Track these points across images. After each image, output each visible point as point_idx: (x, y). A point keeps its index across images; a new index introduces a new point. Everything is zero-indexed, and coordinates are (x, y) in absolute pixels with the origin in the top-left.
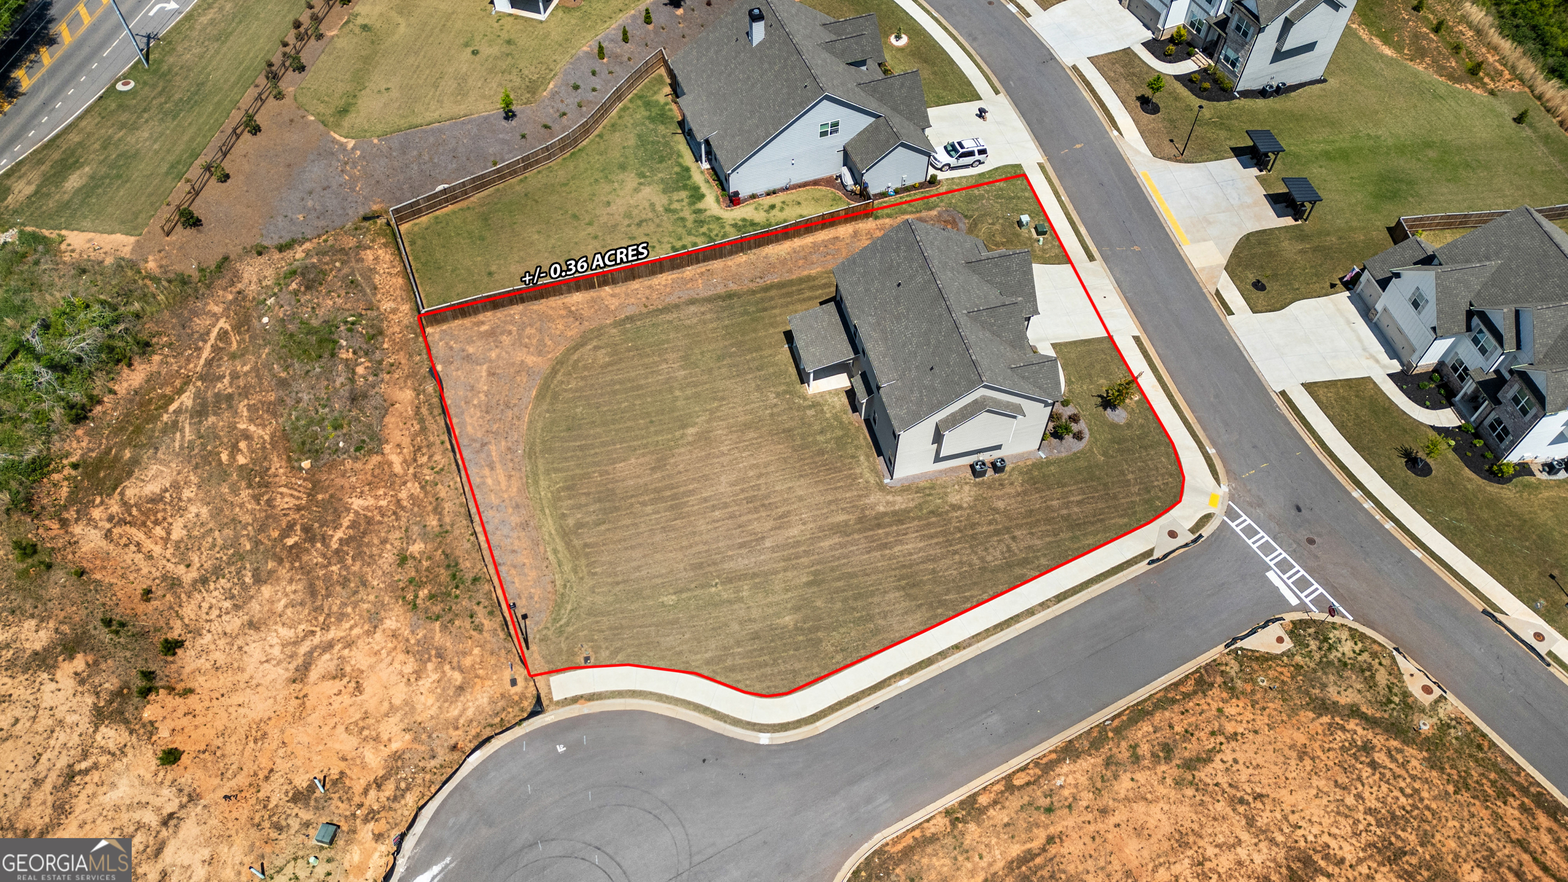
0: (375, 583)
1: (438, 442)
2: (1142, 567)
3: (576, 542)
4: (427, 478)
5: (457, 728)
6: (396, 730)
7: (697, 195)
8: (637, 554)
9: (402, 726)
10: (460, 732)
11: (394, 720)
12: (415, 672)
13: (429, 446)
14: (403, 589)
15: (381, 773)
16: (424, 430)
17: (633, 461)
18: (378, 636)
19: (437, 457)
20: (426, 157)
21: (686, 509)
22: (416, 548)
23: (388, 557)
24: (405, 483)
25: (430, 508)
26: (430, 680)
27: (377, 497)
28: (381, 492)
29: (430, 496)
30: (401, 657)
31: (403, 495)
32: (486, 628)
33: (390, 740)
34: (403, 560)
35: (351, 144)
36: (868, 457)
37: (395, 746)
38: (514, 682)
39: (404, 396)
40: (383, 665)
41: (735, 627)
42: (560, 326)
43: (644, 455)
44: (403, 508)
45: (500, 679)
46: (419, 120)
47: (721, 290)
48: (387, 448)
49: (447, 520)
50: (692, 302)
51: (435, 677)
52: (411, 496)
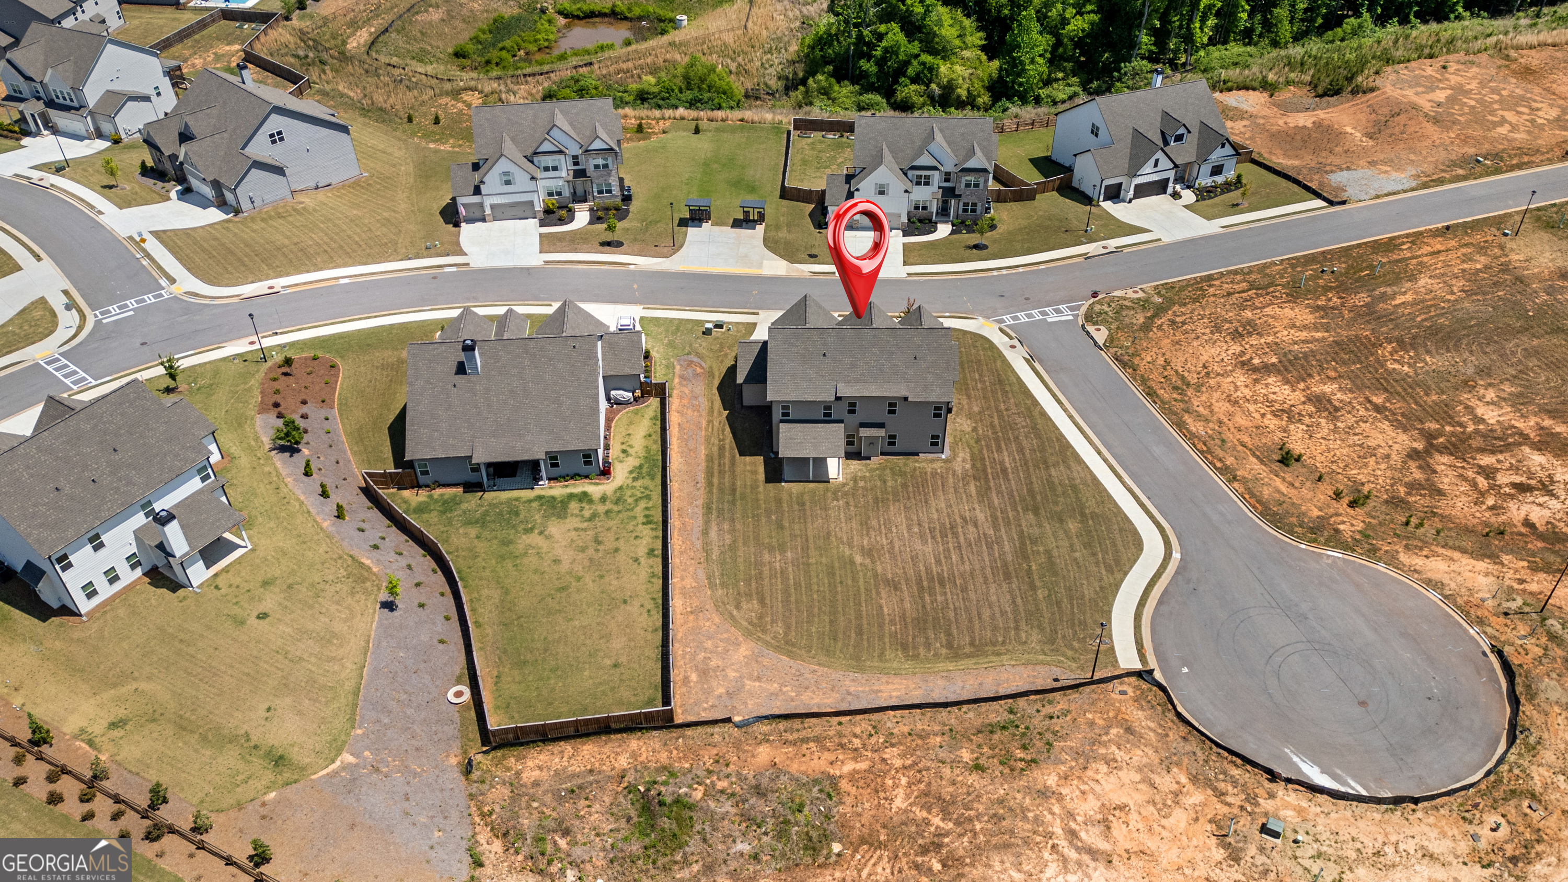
0: (1002, 792)
1: (838, 728)
2: (1037, 365)
3: (967, 650)
4: (881, 740)
5: (1167, 735)
6: (1168, 778)
7: (584, 497)
8: (986, 613)
9: (1164, 773)
10: (1171, 734)
11: (1157, 780)
12: (1107, 763)
13: (840, 735)
14: (1012, 770)
15: (1210, 792)
16: (818, 740)
17: (883, 602)
18: (1064, 791)
19: (858, 730)
20: (404, 697)
21: (946, 575)
22: (966, 755)
23: (973, 779)
24: (884, 760)
25: (919, 742)
26: (1117, 751)
27: (896, 786)
28: (889, 782)
29: (904, 741)
30: (1089, 773)
31: (898, 763)
32: (1066, 707)
33: (1178, 783)
34: (978, 768)
35: (348, 758)
36: (917, 461)
37: (1184, 779)
38: (1123, 693)
39: (764, 754)
40: (1097, 788)
41: (1077, 555)
42: (707, 624)
43: (878, 593)
44: (915, 764)
45: (1120, 701)
46: (349, 686)
47: (700, 511)
48: (835, 771)
49: (937, 728)
50: (705, 532)
51: (1114, 748)
52: (903, 756)
